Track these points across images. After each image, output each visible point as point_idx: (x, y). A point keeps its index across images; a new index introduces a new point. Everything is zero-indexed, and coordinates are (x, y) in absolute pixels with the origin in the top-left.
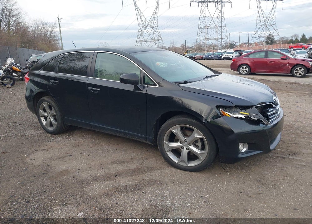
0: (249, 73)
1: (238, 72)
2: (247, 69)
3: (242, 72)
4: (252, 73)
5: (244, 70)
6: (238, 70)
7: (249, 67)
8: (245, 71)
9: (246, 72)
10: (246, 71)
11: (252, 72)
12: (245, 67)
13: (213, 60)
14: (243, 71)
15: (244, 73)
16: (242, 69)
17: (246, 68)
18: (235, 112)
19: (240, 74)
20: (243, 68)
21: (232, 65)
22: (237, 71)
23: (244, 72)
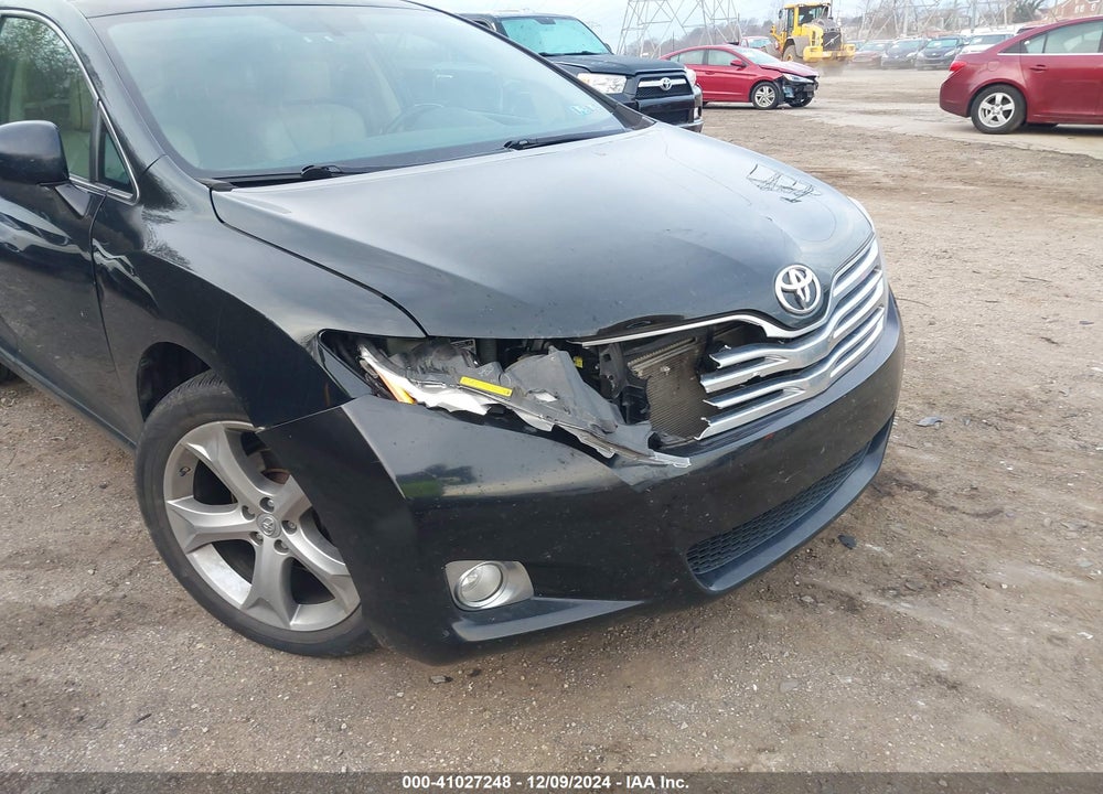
0: (1018, 124)
1: (969, 121)
2: (1011, 106)
3: (986, 121)
4: (1031, 124)
5: (996, 110)
6: (969, 110)
7: (1019, 96)
8: (1001, 117)
9: (1003, 121)
10: (1007, 114)
11: (1035, 117)
12: (1004, 98)
13: (921, 69)
14: (991, 116)
15: (994, 125)
16: (988, 106)
17: (1005, 101)
18: (431, 377)
19: (980, 128)
20: (992, 101)
21: (947, 87)
22: (967, 116)
23: (995, 119)
